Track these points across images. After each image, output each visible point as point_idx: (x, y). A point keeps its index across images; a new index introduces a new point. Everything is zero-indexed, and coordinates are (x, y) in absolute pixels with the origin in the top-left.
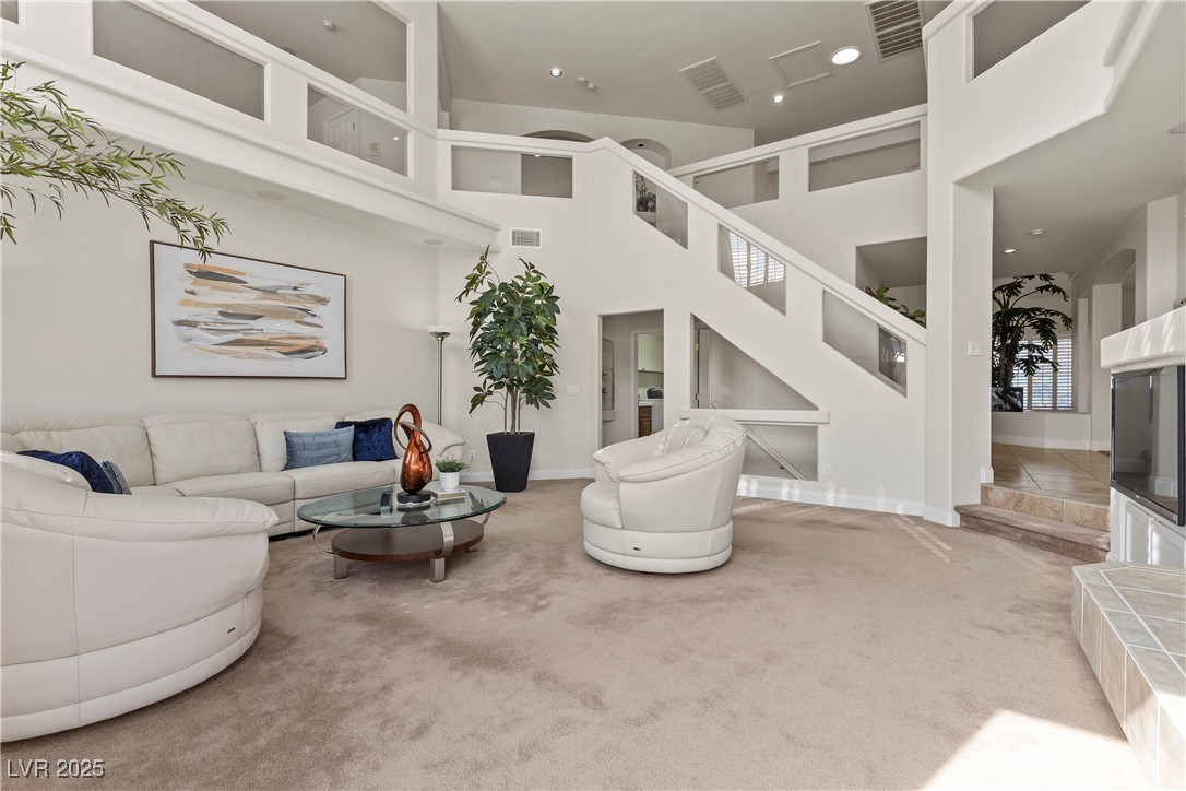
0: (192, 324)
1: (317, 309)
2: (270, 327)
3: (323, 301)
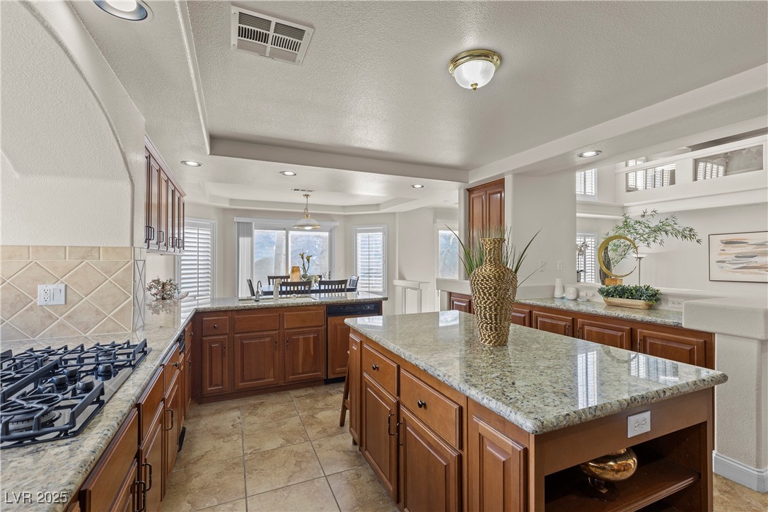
0: (724, 262)
2: (762, 260)
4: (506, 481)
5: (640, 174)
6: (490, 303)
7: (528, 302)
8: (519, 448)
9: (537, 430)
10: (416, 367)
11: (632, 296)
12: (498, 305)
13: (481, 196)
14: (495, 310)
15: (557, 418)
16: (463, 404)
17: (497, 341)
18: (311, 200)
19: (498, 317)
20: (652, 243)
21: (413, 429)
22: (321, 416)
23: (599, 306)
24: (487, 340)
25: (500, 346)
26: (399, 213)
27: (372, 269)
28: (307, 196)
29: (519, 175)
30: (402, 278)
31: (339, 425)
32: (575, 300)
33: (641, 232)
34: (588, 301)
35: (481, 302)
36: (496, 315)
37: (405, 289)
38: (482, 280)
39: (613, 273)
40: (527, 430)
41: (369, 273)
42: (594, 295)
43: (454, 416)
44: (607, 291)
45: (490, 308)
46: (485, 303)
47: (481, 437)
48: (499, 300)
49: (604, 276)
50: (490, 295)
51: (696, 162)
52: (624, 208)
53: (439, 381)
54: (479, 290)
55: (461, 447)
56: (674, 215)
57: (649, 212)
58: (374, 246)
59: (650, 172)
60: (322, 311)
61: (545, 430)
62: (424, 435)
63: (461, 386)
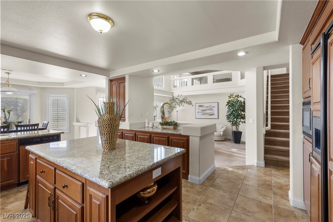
0: (199, 112)
1: (213, 108)
2: (207, 112)
3: (214, 107)
4: (100, 213)
5: (178, 81)
6: (106, 132)
7: (134, 129)
8: (104, 196)
9: (110, 186)
10: (62, 167)
11: (169, 125)
12: (111, 132)
13: (116, 84)
14: (109, 134)
15: (120, 179)
16: (84, 181)
17: (110, 148)
18: (11, 76)
19: (111, 138)
20: (181, 106)
21: (62, 200)
22: (9, 207)
23: (159, 129)
24: (105, 148)
25: (112, 150)
26: (77, 88)
27: (60, 117)
28: (8, 73)
29: (132, 76)
30: (78, 121)
31: (24, 208)
32: (152, 127)
33: (177, 102)
34: (157, 127)
35: (102, 132)
36: (109, 137)
37: (80, 127)
38: (103, 121)
39: (165, 117)
40: (106, 187)
41: (58, 120)
42: (158, 125)
43: (79, 189)
44: (162, 123)
45: (107, 134)
46: (104, 132)
47: (91, 196)
48: (111, 130)
49: (163, 118)
50: (106, 128)
51: (193, 79)
52: (173, 93)
53: (73, 172)
54: (101, 126)
55: (83, 202)
56: (186, 97)
57: (180, 95)
58: (61, 105)
59: (181, 81)
60: (15, 143)
61: (114, 186)
62: (66, 201)
63: (82, 173)
